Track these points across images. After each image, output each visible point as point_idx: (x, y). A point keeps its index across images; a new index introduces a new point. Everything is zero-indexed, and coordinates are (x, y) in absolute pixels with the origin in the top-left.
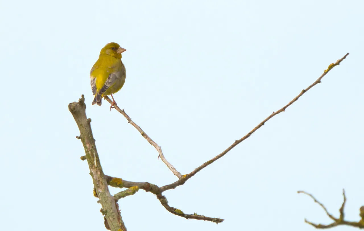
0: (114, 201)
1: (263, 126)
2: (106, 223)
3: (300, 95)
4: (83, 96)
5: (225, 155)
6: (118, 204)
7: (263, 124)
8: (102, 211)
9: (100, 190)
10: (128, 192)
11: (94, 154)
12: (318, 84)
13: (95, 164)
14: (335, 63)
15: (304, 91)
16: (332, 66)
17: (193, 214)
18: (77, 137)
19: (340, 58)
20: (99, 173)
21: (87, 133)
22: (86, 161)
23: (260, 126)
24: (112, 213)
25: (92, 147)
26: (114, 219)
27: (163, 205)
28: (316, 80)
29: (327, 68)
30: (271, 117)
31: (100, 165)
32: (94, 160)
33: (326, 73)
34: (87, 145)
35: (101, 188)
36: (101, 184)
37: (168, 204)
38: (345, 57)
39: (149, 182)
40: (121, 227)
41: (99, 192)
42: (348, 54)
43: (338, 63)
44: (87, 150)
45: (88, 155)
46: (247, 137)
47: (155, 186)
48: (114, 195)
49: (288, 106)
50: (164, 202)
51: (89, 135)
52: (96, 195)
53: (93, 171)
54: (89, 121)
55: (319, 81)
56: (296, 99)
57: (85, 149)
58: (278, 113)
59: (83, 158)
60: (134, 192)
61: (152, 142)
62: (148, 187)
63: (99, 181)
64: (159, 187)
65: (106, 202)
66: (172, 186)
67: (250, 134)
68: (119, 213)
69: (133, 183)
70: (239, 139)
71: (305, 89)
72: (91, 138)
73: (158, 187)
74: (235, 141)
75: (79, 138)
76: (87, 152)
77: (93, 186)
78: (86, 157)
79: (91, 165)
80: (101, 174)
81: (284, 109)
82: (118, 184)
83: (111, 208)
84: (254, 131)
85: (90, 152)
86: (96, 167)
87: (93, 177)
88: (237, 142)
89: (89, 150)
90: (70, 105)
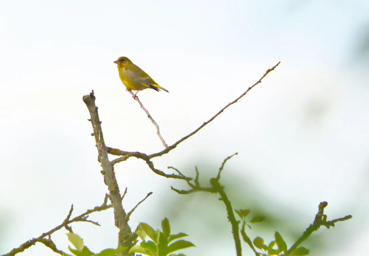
0: (111, 166)
1: (222, 112)
2: (105, 181)
3: (247, 91)
4: (93, 91)
5: (196, 133)
6: (114, 167)
7: (222, 111)
8: (101, 172)
9: (102, 158)
10: (121, 159)
11: (99, 132)
12: (259, 83)
13: (100, 139)
14: (271, 69)
15: (250, 88)
16: (269, 71)
17: (172, 174)
18: (88, 120)
19: (274, 66)
20: (102, 146)
21: (95, 117)
22: (94, 136)
23: (220, 113)
24: (108, 174)
25: (98, 127)
26: (109, 178)
27: (150, 168)
28: (258, 80)
29: (265, 72)
30: (227, 106)
31: (103, 140)
32: (99, 136)
33: (265, 76)
34: (95, 126)
35: (103, 156)
36: (102, 153)
37: (154, 167)
38: (277, 65)
39: (139, 152)
40: (114, 183)
41: (101, 159)
42: (280, 62)
43: (273, 69)
44: (94, 129)
45: (95, 132)
46: (211, 120)
47: (144, 155)
48: (111, 161)
49: (239, 98)
50: (151, 165)
51: (96, 119)
52: (99, 161)
53: (98, 144)
54: (97, 108)
55: (260, 82)
56: (245, 94)
57: (93, 128)
58: (232, 103)
59: (92, 135)
60: (125, 159)
61: (154, 122)
62: (138, 155)
63: (101, 151)
64: (148, 155)
65: (105, 166)
66: (160, 154)
67: (213, 118)
68: (114, 174)
69: (127, 152)
70: (206, 121)
71: (250, 87)
72: (97, 120)
73: (146, 155)
74: (203, 123)
75: (90, 120)
76: (94, 130)
77: (98, 154)
78: (94, 134)
79: (97, 140)
80: (103, 146)
81: (236, 101)
82: (116, 153)
83: (108, 170)
84: (216, 116)
85: (96, 131)
86: (100, 141)
87: (98, 148)
88: (205, 124)
89: (96, 129)
90: (84, 97)
